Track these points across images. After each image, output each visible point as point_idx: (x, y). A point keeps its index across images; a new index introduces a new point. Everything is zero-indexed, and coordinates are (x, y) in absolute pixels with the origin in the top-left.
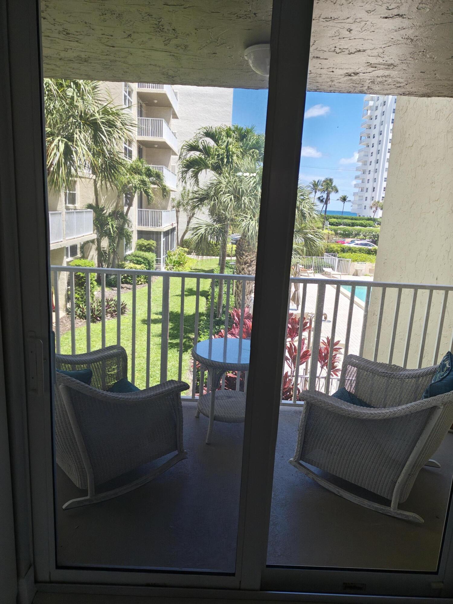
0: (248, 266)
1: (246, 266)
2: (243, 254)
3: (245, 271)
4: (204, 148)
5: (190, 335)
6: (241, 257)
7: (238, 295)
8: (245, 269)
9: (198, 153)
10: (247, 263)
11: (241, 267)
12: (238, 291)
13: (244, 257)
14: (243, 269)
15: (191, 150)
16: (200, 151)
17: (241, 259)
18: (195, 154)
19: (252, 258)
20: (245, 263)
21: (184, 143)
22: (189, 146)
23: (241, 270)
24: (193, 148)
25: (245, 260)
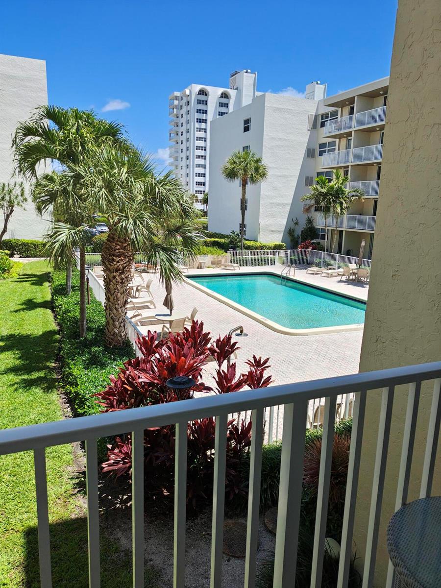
0: (121, 274)
1: (118, 274)
2: (114, 260)
3: (117, 279)
4: (45, 132)
5: (48, 364)
6: (111, 264)
7: (109, 308)
8: (117, 277)
9: (38, 138)
10: (119, 270)
11: (112, 275)
12: (110, 303)
13: (115, 263)
14: (114, 277)
15: (28, 135)
16: (40, 135)
17: (111, 265)
18: (34, 140)
19: (125, 263)
20: (117, 271)
21: (19, 125)
22: (24, 129)
23: (112, 279)
24: (29, 131)
25: (116, 266)
